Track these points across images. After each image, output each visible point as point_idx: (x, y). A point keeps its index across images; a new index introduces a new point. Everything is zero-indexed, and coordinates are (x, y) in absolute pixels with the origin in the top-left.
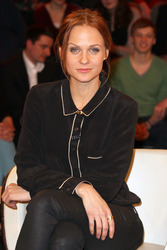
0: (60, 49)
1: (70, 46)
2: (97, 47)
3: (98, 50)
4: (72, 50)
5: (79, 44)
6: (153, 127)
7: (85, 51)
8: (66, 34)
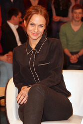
1: (30, 23)
3: (42, 26)
5: (35, 22)
6: (80, 57)
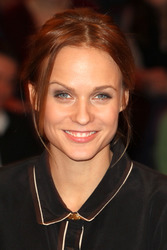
0: (31, 88)
1: (53, 88)
2: (107, 90)
3: (108, 96)
4: (59, 94)
5: (72, 84)
7: (83, 98)
8: (47, 61)
